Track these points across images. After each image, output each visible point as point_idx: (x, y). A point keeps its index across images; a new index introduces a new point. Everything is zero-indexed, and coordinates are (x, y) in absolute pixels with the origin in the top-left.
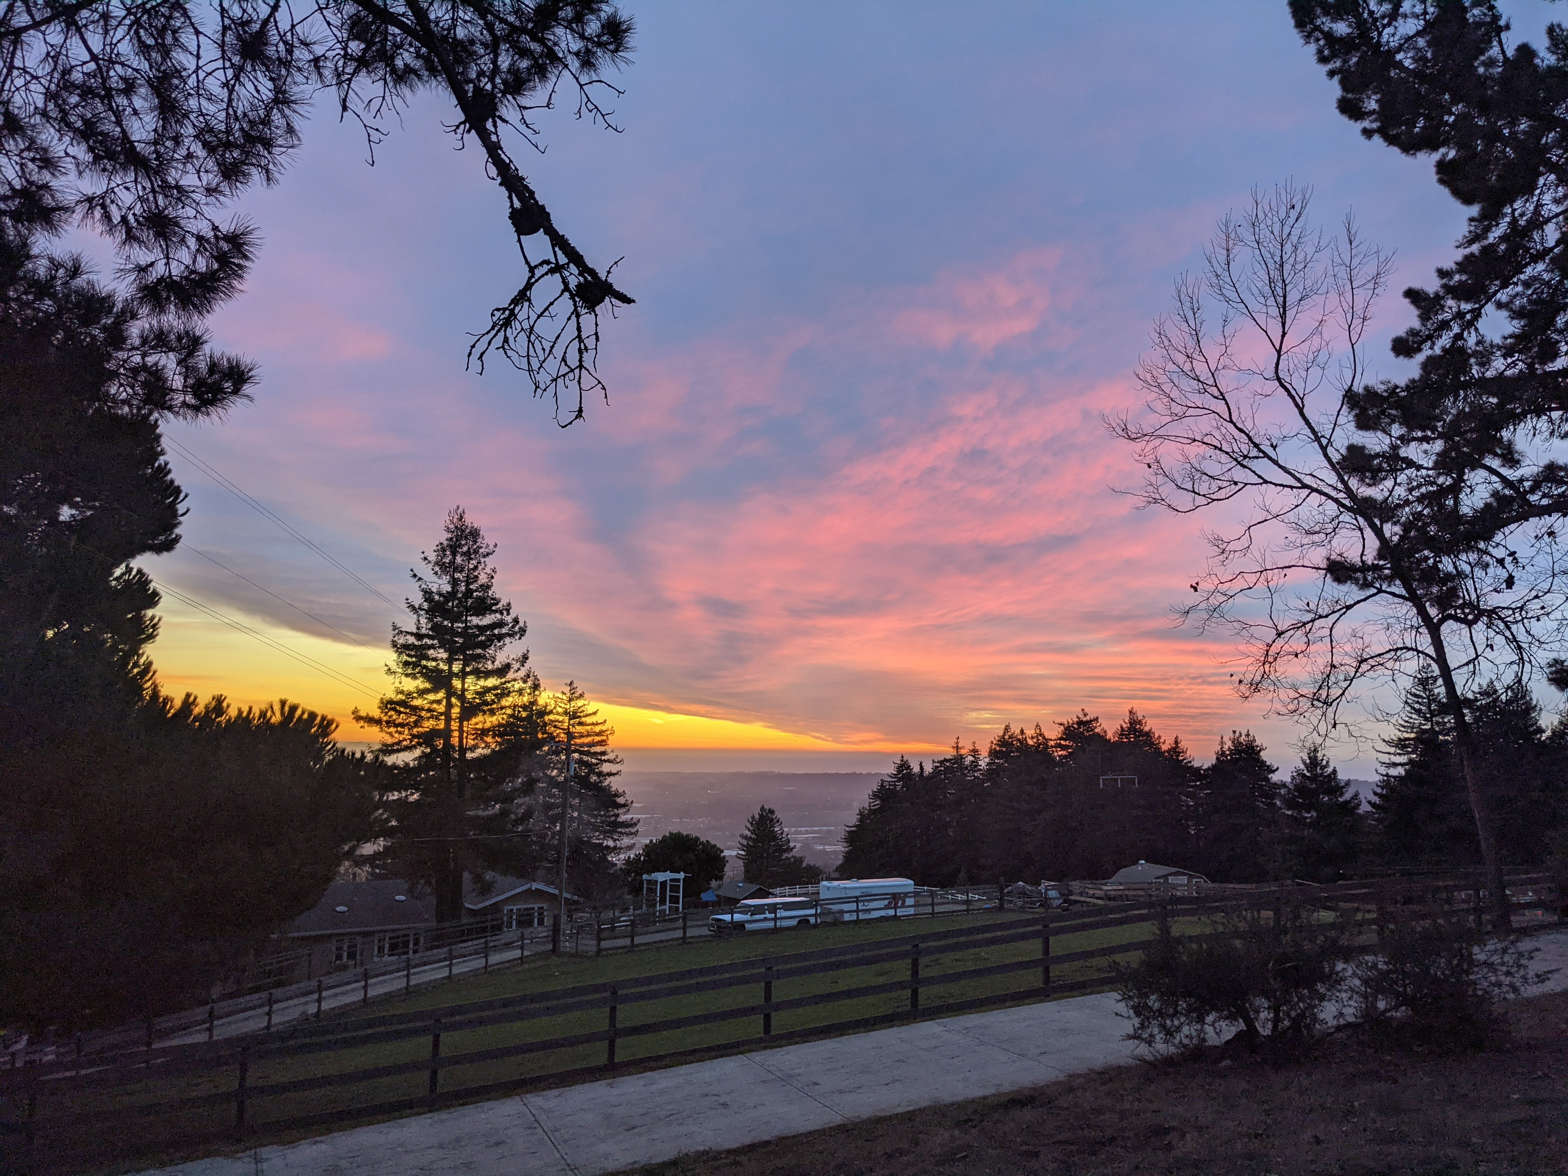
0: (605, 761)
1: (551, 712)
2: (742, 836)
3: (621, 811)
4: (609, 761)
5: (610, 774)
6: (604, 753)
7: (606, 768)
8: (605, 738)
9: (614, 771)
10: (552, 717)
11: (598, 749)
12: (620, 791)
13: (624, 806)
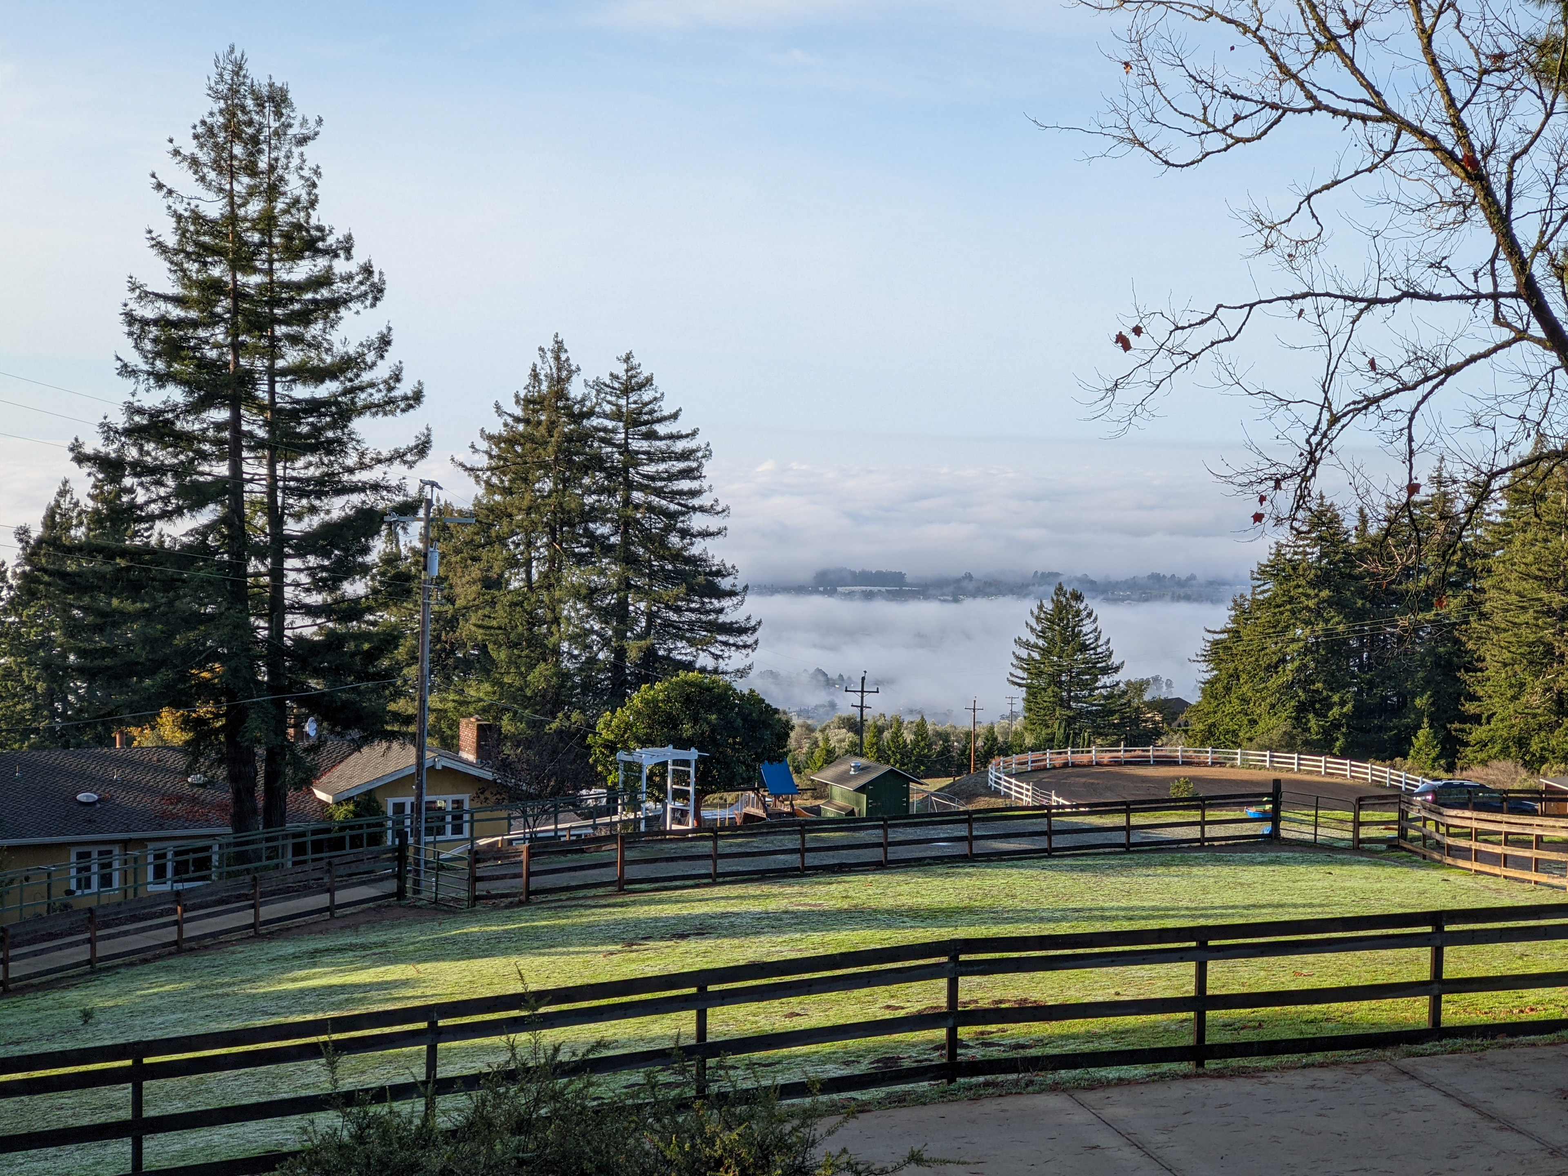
0: (694, 509)
1: (591, 414)
2: (1019, 642)
3: (726, 603)
4: (702, 509)
5: (705, 534)
6: (694, 494)
7: (697, 522)
8: (694, 465)
9: (712, 529)
10: (595, 422)
11: (685, 485)
12: (729, 565)
13: (732, 594)
